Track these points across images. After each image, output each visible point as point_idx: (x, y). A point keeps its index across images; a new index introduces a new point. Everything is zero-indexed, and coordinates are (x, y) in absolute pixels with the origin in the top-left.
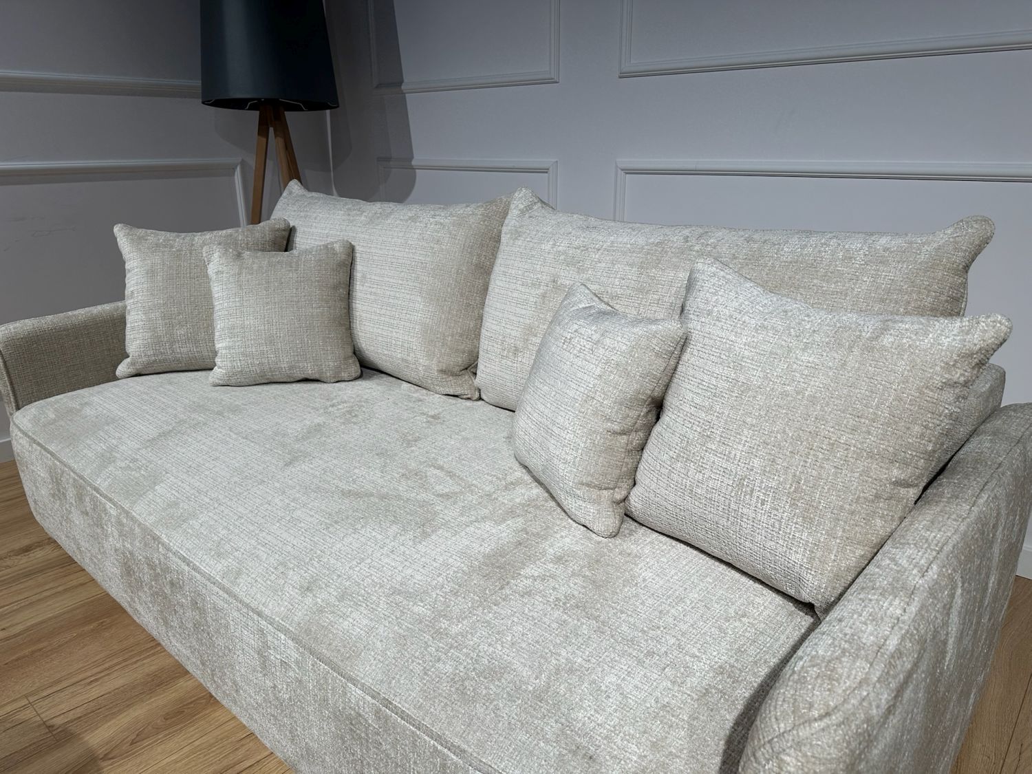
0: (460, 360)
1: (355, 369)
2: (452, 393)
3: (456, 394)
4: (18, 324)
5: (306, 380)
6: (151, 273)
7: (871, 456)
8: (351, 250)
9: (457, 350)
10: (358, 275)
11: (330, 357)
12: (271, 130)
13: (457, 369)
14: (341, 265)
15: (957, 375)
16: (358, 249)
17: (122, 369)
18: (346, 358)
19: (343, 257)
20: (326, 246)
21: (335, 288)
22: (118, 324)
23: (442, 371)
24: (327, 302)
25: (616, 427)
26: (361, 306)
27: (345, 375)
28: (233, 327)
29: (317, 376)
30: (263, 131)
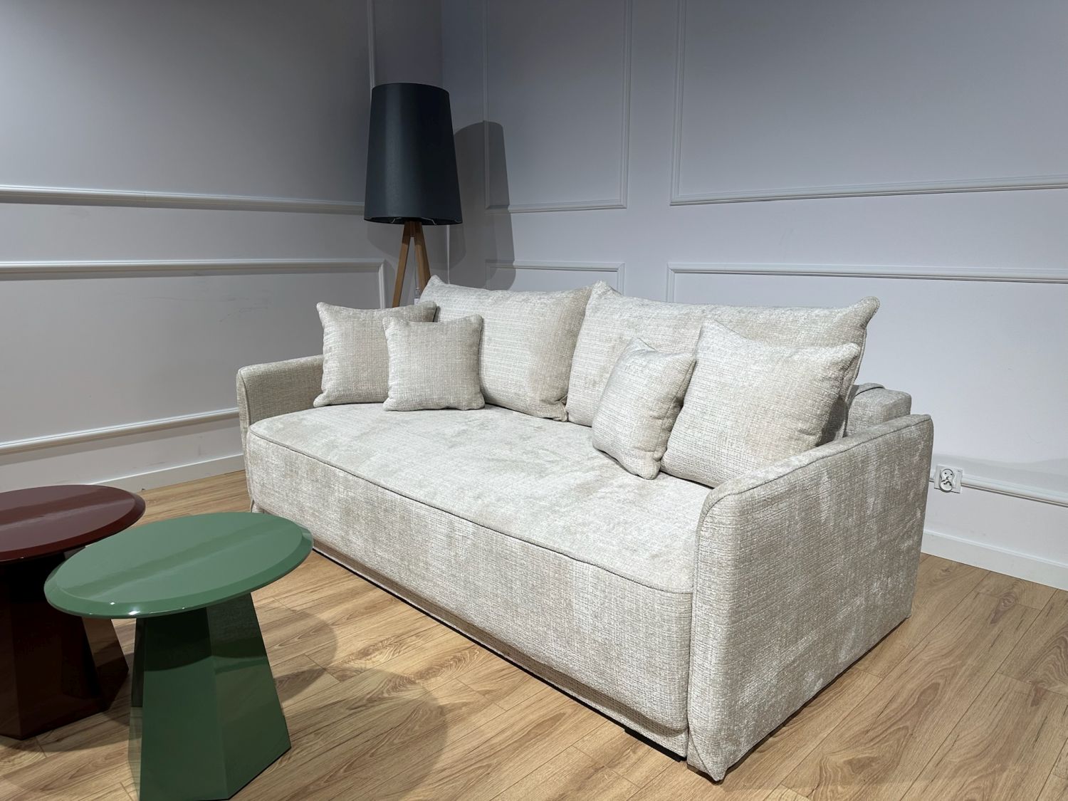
0: (555, 393)
1: (481, 402)
2: (548, 417)
3: (551, 417)
4: (255, 367)
5: (448, 408)
6: (345, 335)
7: (786, 416)
8: (482, 321)
9: (553, 387)
10: (485, 338)
11: (466, 392)
12: (412, 239)
13: (553, 399)
14: (475, 331)
15: (830, 374)
16: (486, 321)
17: (318, 400)
18: (476, 394)
19: (477, 326)
20: (465, 319)
21: (471, 346)
22: (318, 370)
23: (543, 401)
24: (466, 355)
25: (655, 414)
26: (486, 359)
27: (474, 405)
28: (403, 371)
29: (456, 405)
30: (406, 240)
